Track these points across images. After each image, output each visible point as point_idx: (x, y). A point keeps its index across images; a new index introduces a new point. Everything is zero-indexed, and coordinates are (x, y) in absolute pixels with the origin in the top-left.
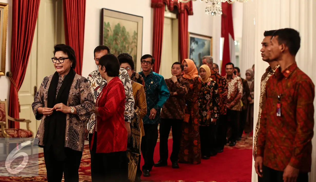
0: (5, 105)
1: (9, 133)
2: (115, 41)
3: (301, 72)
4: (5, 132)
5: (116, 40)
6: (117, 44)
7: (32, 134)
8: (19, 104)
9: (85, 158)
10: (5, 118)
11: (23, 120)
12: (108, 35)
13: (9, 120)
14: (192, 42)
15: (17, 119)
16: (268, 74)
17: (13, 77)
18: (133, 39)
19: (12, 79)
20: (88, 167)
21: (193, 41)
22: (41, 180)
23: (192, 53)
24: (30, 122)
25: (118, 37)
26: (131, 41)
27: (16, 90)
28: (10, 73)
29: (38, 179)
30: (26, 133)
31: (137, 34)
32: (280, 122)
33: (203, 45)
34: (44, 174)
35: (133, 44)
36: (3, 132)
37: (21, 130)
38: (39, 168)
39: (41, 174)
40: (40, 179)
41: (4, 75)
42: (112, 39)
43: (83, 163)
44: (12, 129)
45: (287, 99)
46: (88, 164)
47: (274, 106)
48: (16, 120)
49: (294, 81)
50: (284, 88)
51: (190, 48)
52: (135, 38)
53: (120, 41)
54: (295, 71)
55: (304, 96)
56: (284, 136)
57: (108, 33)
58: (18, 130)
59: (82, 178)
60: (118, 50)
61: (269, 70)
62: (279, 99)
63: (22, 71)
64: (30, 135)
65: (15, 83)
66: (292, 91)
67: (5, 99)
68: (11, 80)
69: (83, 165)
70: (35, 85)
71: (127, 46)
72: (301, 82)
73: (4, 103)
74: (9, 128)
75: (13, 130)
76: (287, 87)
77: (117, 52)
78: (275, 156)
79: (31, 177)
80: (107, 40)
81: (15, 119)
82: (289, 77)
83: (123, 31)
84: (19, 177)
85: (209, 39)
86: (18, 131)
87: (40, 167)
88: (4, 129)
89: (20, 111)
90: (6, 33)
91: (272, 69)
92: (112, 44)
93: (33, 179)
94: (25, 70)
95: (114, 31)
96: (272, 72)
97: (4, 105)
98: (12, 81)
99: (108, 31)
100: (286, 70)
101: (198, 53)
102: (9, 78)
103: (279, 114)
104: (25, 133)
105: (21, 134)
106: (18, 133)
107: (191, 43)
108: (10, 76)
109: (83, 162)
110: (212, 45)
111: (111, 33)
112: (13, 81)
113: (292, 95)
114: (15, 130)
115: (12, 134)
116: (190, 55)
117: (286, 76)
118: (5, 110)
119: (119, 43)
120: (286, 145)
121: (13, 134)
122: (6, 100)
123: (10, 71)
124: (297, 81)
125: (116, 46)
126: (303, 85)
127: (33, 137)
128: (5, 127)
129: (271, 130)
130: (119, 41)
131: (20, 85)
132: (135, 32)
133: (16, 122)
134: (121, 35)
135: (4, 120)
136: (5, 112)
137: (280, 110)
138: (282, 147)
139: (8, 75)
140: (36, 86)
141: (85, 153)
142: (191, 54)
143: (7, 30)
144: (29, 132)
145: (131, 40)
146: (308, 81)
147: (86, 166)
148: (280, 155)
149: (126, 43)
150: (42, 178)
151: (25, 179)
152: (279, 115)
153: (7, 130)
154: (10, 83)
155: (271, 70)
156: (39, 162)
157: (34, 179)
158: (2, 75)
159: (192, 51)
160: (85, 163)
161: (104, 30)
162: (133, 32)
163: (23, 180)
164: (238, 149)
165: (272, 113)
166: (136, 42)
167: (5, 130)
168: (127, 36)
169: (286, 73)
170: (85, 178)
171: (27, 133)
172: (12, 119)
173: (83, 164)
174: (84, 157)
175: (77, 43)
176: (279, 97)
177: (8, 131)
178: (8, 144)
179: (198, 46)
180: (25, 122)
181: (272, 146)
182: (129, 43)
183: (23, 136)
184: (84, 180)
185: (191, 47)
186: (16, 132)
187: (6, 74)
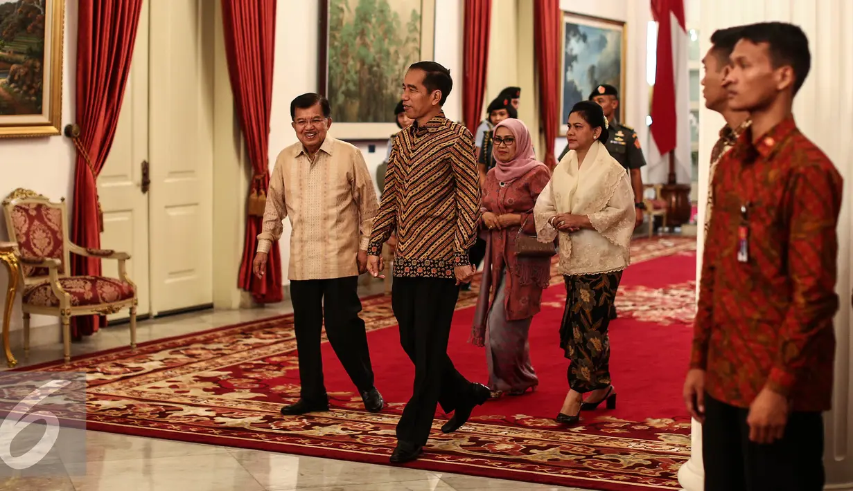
0: (61, 214)
1: (71, 288)
2: (361, 38)
3: (804, 140)
4: (59, 286)
5: (363, 34)
6: (365, 45)
7: (134, 290)
8: (100, 210)
9: (274, 352)
10: (61, 248)
11: (109, 254)
12: (340, 22)
13: (72, 254)
14: (570, 36)
15: (94, 250)
16: (726, 143)
17: (81, 137)
18: (411, 31)
19: (81, 143)
20: (280, 378)
21: (574, 35)
22: (150, 417)
23: (572, 66)
24: (129, 258)
25: (370, 26)
26: (403, 37)
27: (90, 171)
28: (75, 128)
29: (141, 413)
30: (117, 289)
31: (421, 17)
32: (744, 278)
33: (602, 43)
34: (159, 398)
35: (411, 45)
36: (56, 286)
37: (104, 280)
38: (149, 382)
39: (152, 398)
40: (148, 412)
41: (59, 134)
42: (353, 32)
43: (266, 367)
44: (79, 277)
45: (764, 215)
46: (279, 370)
47: (731, 233)
48: (91, 253)
49: (784, 166)
50: (759, 185)
51: (566, 53)
52: (415, 29)
53: (374, 36)
54: (789, 140)
55: (810, 207)
56: (757, 316)
57: (341, 16)
58: (98, 279)
59: (260, 409)
60: (369, 60)
61: (726, 133)
62: (745, 215)
63: (106, 123)
64: (126, 292)
65: (88, 153)
66: (779, 193)
67: (60, 197)
68: (77, 147)
69: (266, 373)
70: (144, 157)
71: (392, 50)
72: (801, 169)
73: (58, 207)
74: (72, 275)
75: (82, 279)
76: (765, 182)
77: (366, 67)
78: (734, 371)
79: (125, 407)
80: (338, 35)
81: (87, 250)
82: (772, 157)
83: (382, 11)
84: (94, 409)
85: (618, 28)
86: (94, 282)
87: (151, 380)
88: (57, 277)
89: (101, 229)
90: (63, 22)
91: (733, 131)
92: (352, 45)
93: (129, 412)
94: (115, 119)
95: (358, 10)
96: (732, 138)
97: (59, 212)
98: (79, 148)
99: (342, 10)
100: (766, 135)
101: (587, 67)
102: (74, 142)
103: (743, 254)
104: (113, 289)
105: (103, 292)
106: (93, 289)
107: (568, 39)
108: (74, 137)
109: (266, 363)
110: (625, 42)
111: (349, 17)
112: (83, 149)
113: (777, 203)
114: (86, 279)
115: (78, 290)
116: (566, 70)
117: (765, 153)
118: (60, 226)
119: (372, 41)
120: (761, 338)
121: (82, 290)
122: (63, 200)
123: (74, 121)
124: (793, 165)
125: (363, 52)
126: (809, 177)
127: (135, 298)
128: (61, 271)
129: (724, 299)
130: (372, 37)
131: (102, 160)
132: (414, 11)
133: (91, 257)
134: (377, 22)
135: (58, 252)
136: (61, 232)
137: (744, 244)
138: (752, 345)
139: (68, 132)
140: (147, 161)
141: (276, 338)
142: (569, 68)
143: (66, 14)
144: (125, 284)
145: (403, 33)
146: (822, 166)
147: (274, 376)
148: (746, 366)
149: (391, 42)
150: (152, 409)
151: (107, 412)
152: (743, 257)
153: (65, 279)
154: (75, 155)
155: (731, 134)
156: (151, 363)
157: (131, 413)
158: (54, 134)
159: (571, 59)
160: (271, 367)
161: (329, 8)
162: (410, 12)
163: (100, 416)
164: (685, 324)
165: (726, 252)
166: (418, 40)
167: (60, 280)
168: (394, 24)
169: (765, 146)
170: (268, 409)
171: (120, 287)
172: (80, 251)
173: (268, 370)
174: (272, 350)
175: (256, 42)
176: (743, 209)
177: (67, 283)
178: (69, 317)
179: (588, 46)
180: (114, 258)
181: (725, 343)
182: (398, 42)
183: (108, 295)
184: (264, 415)
185: (569, 51)
186: (89, 285)
187: (63, 131)
